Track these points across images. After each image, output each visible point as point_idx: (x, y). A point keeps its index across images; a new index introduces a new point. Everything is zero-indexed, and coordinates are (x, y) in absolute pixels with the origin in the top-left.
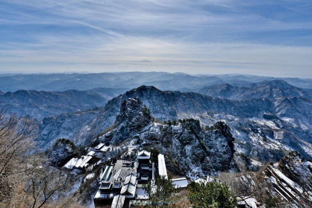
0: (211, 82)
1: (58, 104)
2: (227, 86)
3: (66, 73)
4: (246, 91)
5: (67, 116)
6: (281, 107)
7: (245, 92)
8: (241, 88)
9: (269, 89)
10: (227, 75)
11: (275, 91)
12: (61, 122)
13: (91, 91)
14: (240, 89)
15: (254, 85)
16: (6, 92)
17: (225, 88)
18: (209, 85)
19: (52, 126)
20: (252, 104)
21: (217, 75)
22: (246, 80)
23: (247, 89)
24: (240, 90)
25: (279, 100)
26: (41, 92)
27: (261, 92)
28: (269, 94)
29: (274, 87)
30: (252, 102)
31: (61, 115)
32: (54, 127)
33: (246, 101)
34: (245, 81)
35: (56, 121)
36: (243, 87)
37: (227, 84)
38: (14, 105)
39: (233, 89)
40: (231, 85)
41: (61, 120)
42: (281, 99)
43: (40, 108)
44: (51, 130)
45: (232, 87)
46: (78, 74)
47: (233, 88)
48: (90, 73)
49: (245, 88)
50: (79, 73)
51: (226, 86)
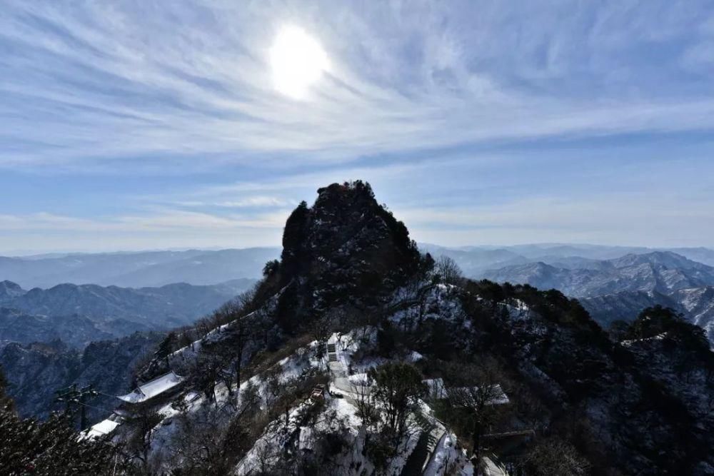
0: (498, 262)
1: (140, 316)
2: (541, 268)
3: (173, 251)
4: (592, 279)
5: (147, 338)
6: (704, 313)
7: (590, 280)
8: (577, 271)
9: (650, 271)
10: (533, 246)
11: (667, 275)
12: (129, 354)
13: (221, 286)
14: (576, 274)
15: (606, 264)
16: (29, 290)
17: (538, 273)
18: (498, 268)
19: (104, 365)
20: (623, 305)
21: (508, 247)
22: (582, 256)
23: (593, 273)
24: (575, 278)
25: (691, 294)
26: (108, 287)
27: (630, 279)
28: (655, 284)
29: (661, 267)
30: (623, 301)
31: (133, 337)
32: (107, 371)
33: (605, 299)
34: (579, 258)
35: (117, 352)
36: (581, 270)
37: (541, 264)
38: (38, 317)
39: (558, 275)
40: (550, 266)
41: (130, 350)
42: (695, 292)
43: (96, 326)
44: (99, 378)
45: (556, 270)
46: (199, 251)
47: (558, 273)
48: (225, 248)
49: (586, 271)
50: (202, 250)
51: (538, 268)
